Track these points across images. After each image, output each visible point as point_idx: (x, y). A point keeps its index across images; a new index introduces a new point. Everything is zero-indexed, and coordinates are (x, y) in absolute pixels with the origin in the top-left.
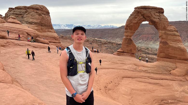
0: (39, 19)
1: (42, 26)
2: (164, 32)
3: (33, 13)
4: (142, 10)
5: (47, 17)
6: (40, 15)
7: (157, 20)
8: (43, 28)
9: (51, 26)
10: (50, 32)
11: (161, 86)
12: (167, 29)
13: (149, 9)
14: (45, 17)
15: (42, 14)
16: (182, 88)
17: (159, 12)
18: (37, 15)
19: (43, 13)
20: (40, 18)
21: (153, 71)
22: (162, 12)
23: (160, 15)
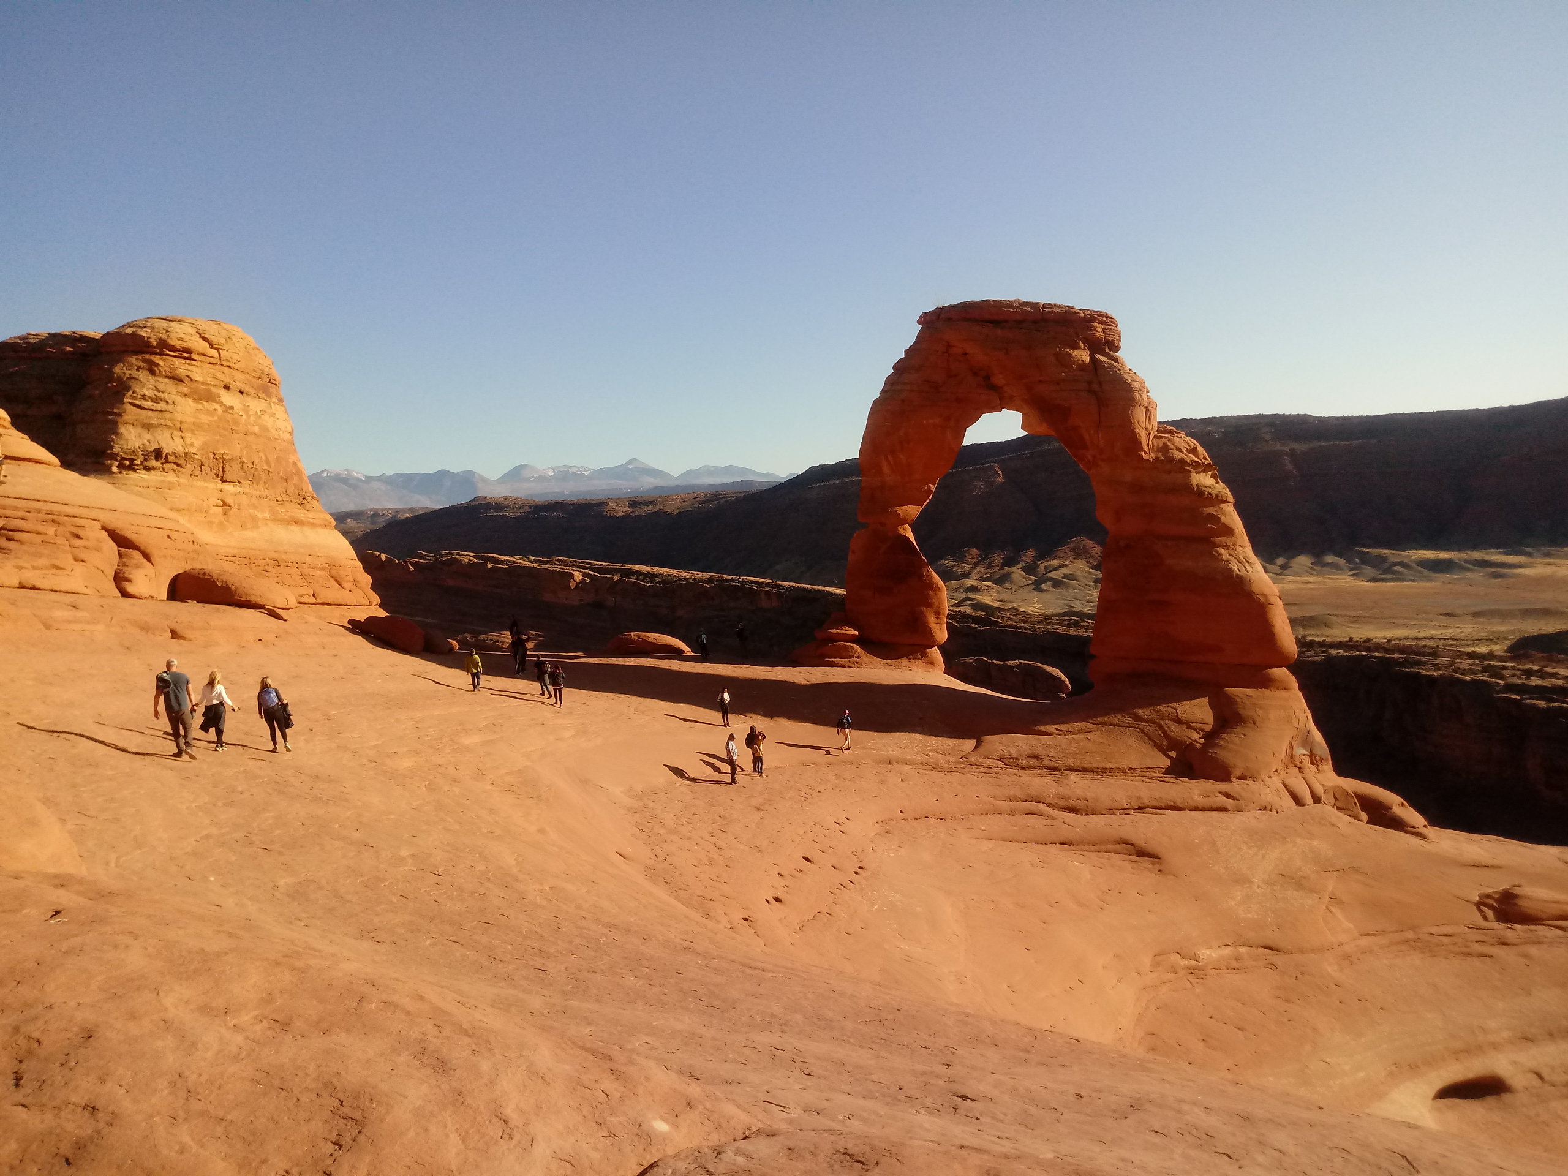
0: (197, 427)
1: (227, 477)
3: (147, 380)
4: (974, 329)
5: (263, 412)
6: (201, 395)
7: (1079, 399)
8: (235, 495)
9: (295, 480)
10: (294, 528)
11: (1142, 853)
12: (1149, 457)
13: (1022, 321)
14: (246, 408)
15: (223, 392)
16: (1275, 855)
17: (1092, 345)
18: (183, 394)
19: (227, 380)
20: (204, 419)
21: (1076, 754)
22: (1107, 342)
23: (1094, 361)
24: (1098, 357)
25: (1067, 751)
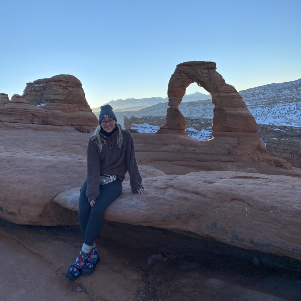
0: (63, 94)
1: (70, 103)
2: (217, 95)
3: (56, 86)
4: (185, 67)
5: (77, 90)
6: (65, 88)
7: (205, 80)
8: (71, 106)
12: (221, 90)
13: (194, 65)
14: (74, 90)
15: (69, 88)
17: (208, 69)
18: (62, 89)
19: (70, 85)
20: (65, 93)
21: (204, 150)
22: (212, 68)
23: (209, 72)
24: (209, 71)
25: (202, 150)
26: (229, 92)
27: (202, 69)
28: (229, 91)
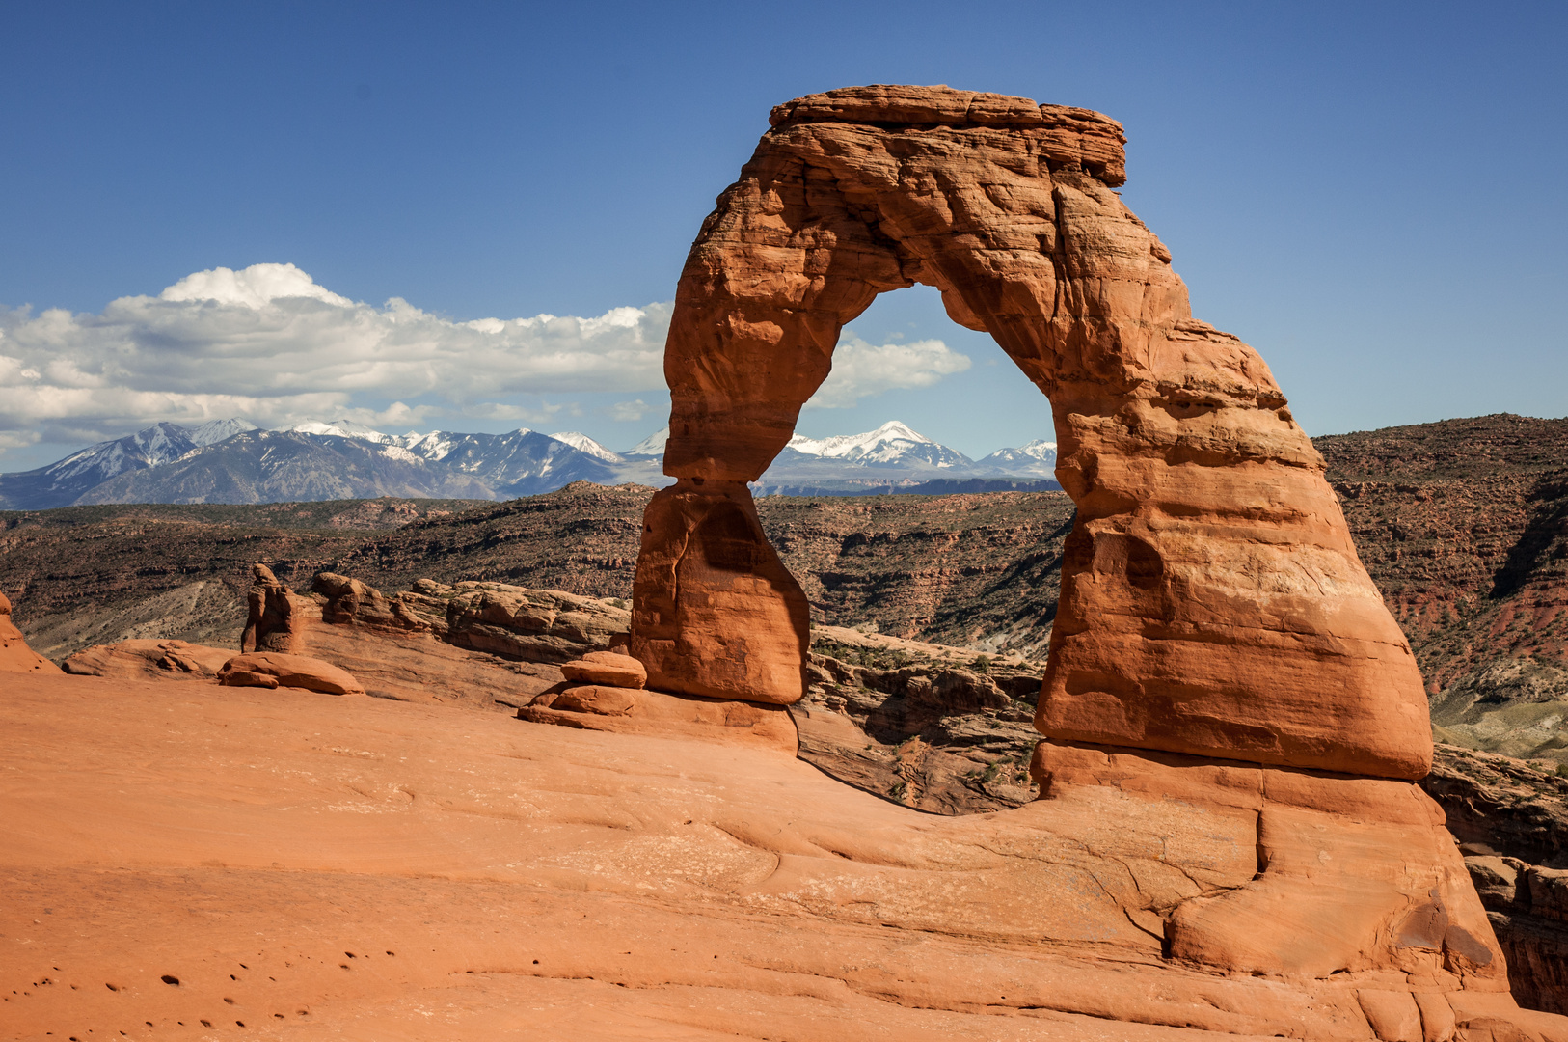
4: (850, 135)
7: (1017, 265)
12: (1143, 375)
13: (932, 124)
17: (1055, 168)
21: (948, 904)
22: (1086, 165)
23: (1056, 196)
24: (1066, 191)
25: (931, 898)
26: (1220, 405)
27: (996, 162)
28: (1215, 386)
